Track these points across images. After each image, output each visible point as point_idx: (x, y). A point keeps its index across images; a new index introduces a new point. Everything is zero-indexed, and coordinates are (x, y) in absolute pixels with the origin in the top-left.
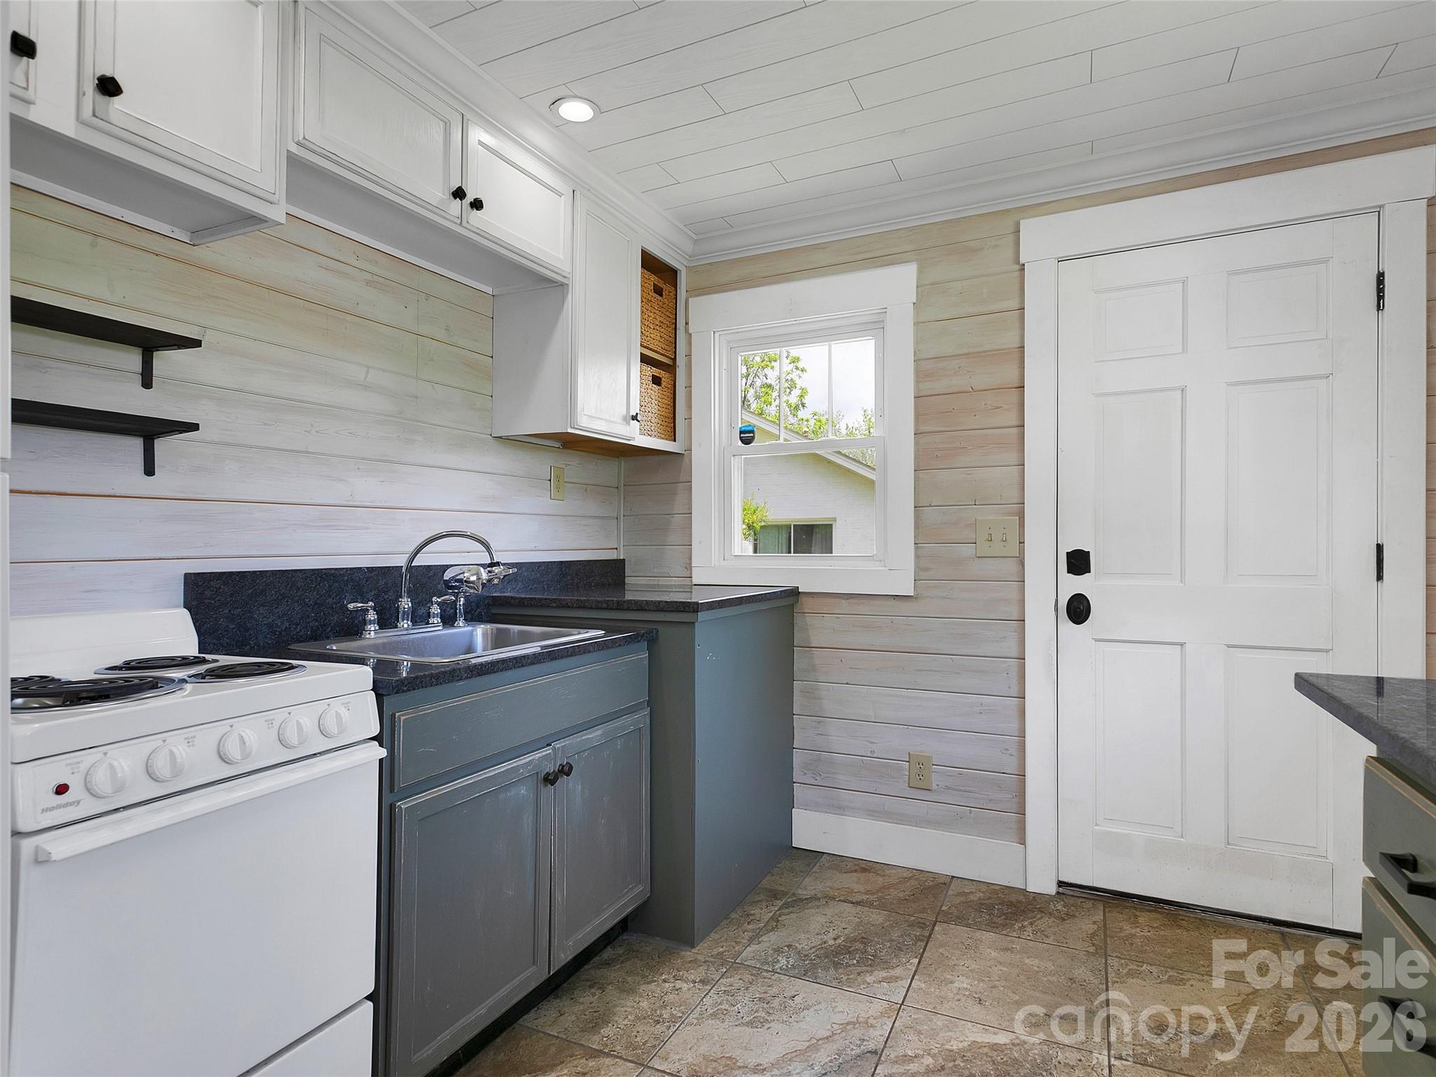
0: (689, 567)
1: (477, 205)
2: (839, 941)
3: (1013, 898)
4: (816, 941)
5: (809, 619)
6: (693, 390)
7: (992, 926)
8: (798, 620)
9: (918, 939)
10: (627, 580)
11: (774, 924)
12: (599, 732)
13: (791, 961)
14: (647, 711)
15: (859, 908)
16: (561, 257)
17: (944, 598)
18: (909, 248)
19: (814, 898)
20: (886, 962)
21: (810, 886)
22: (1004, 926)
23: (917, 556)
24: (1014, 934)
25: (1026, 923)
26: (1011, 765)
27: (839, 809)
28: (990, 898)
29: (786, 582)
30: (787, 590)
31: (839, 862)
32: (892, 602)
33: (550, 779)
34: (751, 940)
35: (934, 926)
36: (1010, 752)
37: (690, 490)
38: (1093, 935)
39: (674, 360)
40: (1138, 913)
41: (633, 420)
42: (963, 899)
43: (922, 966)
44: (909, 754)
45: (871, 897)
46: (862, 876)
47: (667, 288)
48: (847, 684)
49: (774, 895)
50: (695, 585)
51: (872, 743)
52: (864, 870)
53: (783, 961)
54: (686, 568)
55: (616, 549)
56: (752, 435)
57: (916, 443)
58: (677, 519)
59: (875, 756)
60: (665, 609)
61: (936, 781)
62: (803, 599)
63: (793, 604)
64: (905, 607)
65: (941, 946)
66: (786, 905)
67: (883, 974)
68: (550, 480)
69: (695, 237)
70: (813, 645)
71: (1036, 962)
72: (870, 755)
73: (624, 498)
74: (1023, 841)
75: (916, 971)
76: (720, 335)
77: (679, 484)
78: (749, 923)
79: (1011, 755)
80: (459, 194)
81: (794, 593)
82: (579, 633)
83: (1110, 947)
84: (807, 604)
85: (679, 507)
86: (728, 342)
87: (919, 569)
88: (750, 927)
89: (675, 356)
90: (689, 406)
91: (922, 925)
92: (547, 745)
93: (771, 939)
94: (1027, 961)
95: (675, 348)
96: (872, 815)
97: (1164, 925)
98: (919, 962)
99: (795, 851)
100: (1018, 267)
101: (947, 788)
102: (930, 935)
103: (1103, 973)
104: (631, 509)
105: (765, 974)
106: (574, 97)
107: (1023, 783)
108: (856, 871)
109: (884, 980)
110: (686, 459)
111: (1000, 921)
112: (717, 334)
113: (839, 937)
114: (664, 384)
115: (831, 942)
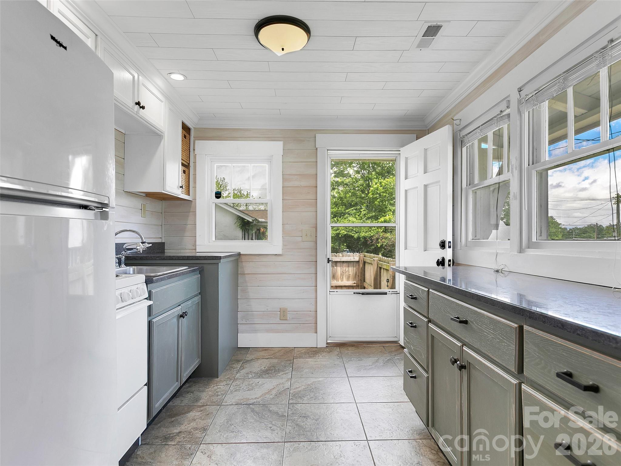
0: (195, 245)
1: (143, 108)
2: (266, 368)
3: (314, 350)
4: (259, 369)
5: (244, 264)
6: (197, 176)
7: (310, 357)
8: (240, 264)
9: (290, 364)
10: (165, 251)
11: (242, 368)
12: (190, 302)
13: (253, 375)
14: (200, 296)
15: (268, 360)
16: (162, 125)
17: (292, 255)
18: (280, 136)
19: (252, 360)
20: (283, 370)
21: (249, 357)
22: (313, 356)
23: (283, 241)
24: (317, 358)
25: (319, 355)
26: (313, 309)
27: (255, 331)
28: (307, 351)
29: (237, 250)
30: (236, 254)
31: (256, 349)
32: (274, 257)
33: (182, 316)
34: (237, 373)
35: (293, 360)
36: (312, 304)
37: (195, 215)
38: (338, 355)
39: (189, 164)
40: (348, 348)
41: (180, 188)
42: (300, 352)
43: (293, 369)
44: (280, 308)
45: (271, 356)
46: (266, 351)
47: (187, 135)
48: (258, 286)
49: (238, 361)
50: (197, 252)
51: (267, 306)
52: (266, 350)
53: (251, 376)
54: (193, 245)
55: (161, 238)
56: (220, 195)
57: (283, 202)
58: (189, 227)
59: (268, 311)
60: (208, 259)
61: (289, 316)
62: (242, 257)
63: (238, 259)
64: (280, 258)
65: (297, 364)
66: (245, 363)
67: (283, 373)
68: (141, 209)
69: (200, 118)
70: (245, 273)
71: (325, 363)
72: (266, 310)
73: (164, 217)
74: (316, 333)
75: (292, 371)
76: (208, 156)
77: (190, 213)
78: (234, 369)
79: (313, 305)
80: (138, 104)
81: (239, 254)
82: (179, 268)
83: (343, 356)
84: (243, 258)
85: (190, 222)
86: (210, 159)
87: (284, 245)
88: (235, 370)
89: (190, 162)
90: (195, 182)
91: (290, 360)
92: (179, 305)
93: (243, 372)
94: (322, 363)
95: (190, 159)
96: (267, 332)
97: (356, 349)
98: (292, 369)
99: (239, 349)
100: (315, 148)
101: (293, 318)
102: (293, 362)
103: (342, 362)
104: (168, 222)
105: (246, 379)
106: (179, 74)
107: (316, 314)
108: (263, 351)
109: (284, 374)
110: (193, 203)
111: (312, 355)
112: (207, 156)
113: (265, 367)
114: (186, 173)
115: (264, 369)
